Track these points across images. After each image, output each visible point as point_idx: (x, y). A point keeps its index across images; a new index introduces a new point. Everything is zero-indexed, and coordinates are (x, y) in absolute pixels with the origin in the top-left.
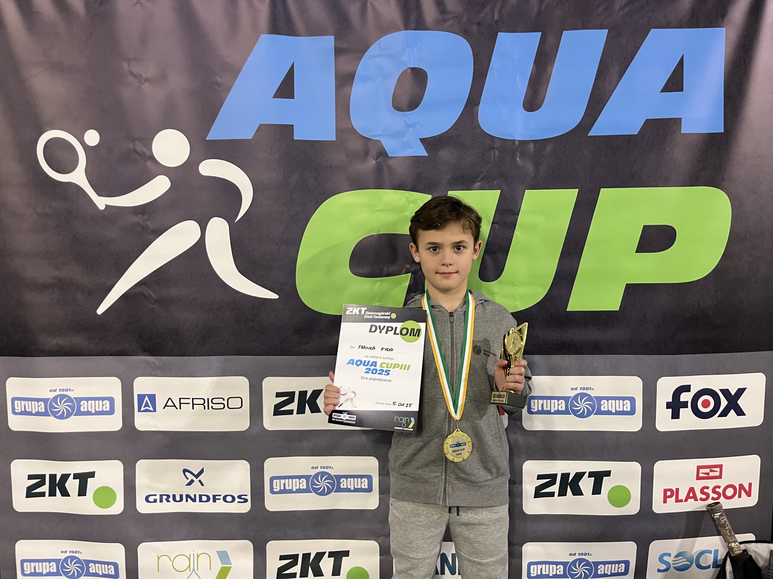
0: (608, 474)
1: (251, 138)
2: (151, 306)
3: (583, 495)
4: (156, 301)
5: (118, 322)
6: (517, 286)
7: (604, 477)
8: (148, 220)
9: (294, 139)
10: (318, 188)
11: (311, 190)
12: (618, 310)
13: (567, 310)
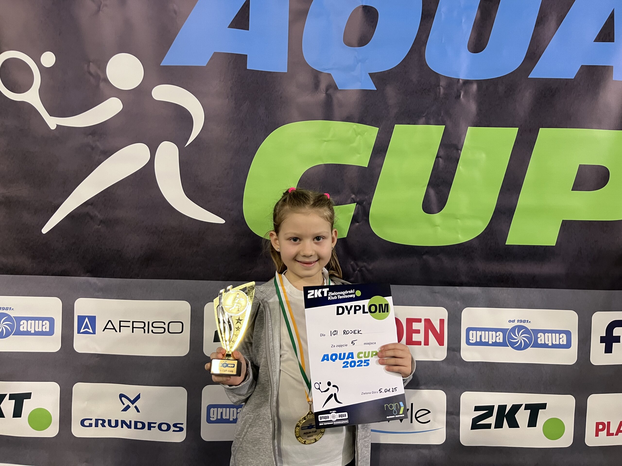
0: (543, 406)
1: (205, 66)
2: (96, 227)
3: (519, 427)
4: (101, 222)
5: (62, 242)
6: (458, 219)
7: (540, 410)
8: (98, 141)
9: (247, 69)
10: (268, 117)
11: (261, 119)
12: (555, 245)
13: (506, 244)
